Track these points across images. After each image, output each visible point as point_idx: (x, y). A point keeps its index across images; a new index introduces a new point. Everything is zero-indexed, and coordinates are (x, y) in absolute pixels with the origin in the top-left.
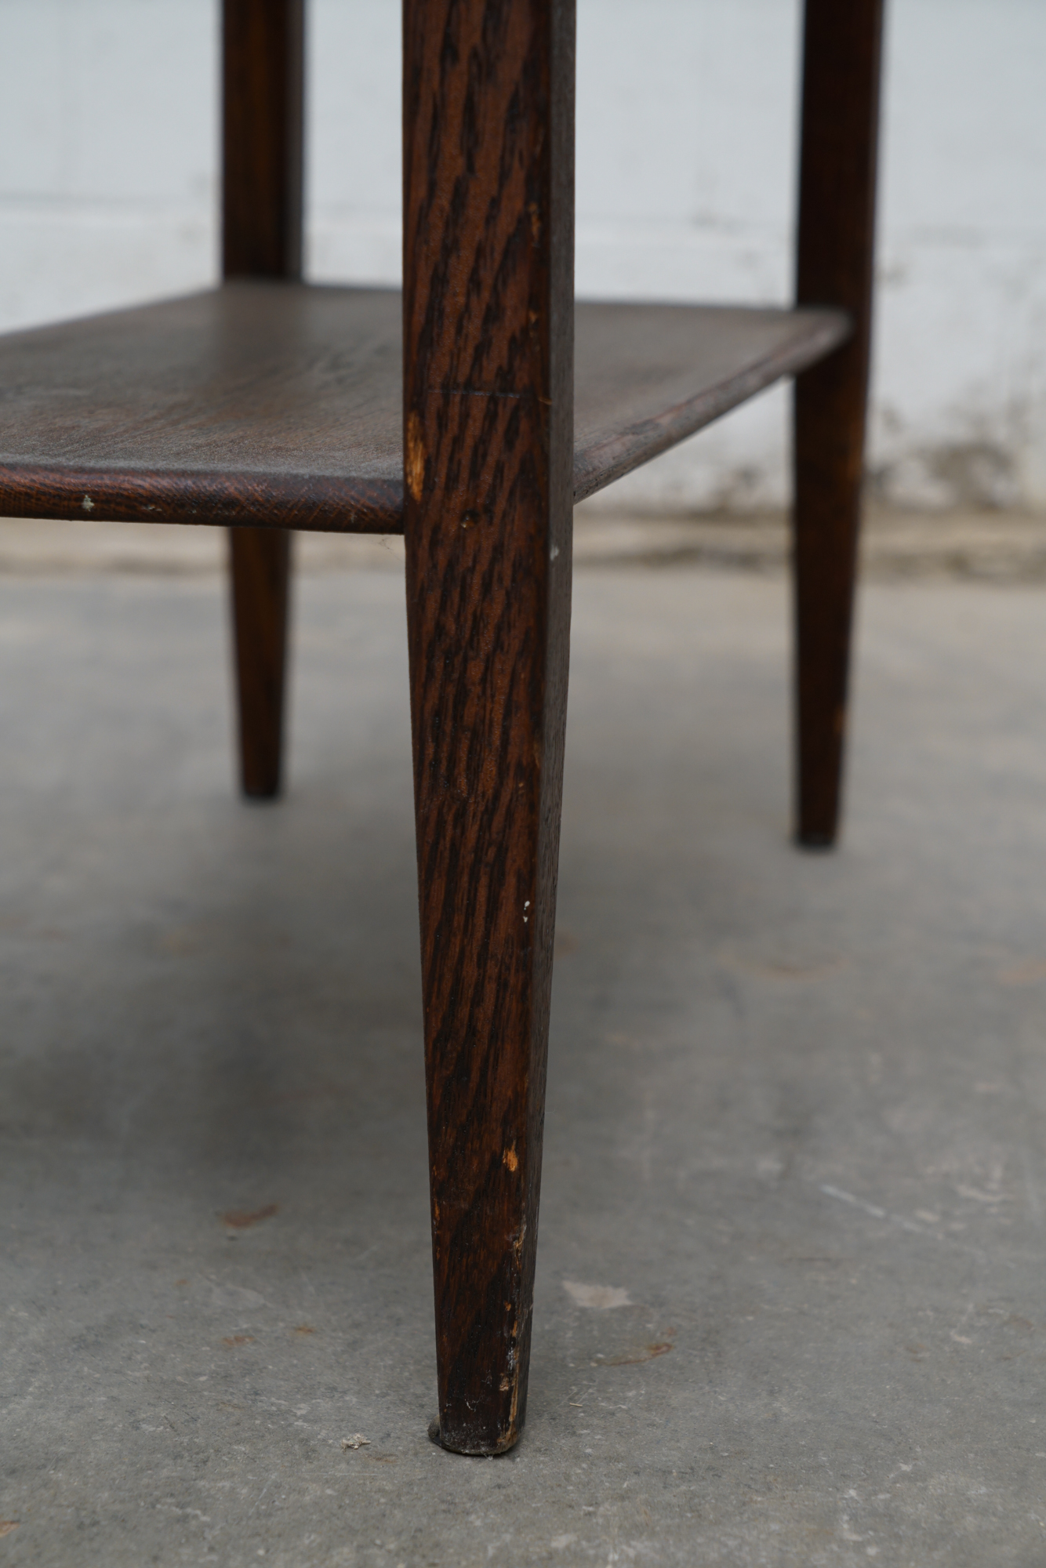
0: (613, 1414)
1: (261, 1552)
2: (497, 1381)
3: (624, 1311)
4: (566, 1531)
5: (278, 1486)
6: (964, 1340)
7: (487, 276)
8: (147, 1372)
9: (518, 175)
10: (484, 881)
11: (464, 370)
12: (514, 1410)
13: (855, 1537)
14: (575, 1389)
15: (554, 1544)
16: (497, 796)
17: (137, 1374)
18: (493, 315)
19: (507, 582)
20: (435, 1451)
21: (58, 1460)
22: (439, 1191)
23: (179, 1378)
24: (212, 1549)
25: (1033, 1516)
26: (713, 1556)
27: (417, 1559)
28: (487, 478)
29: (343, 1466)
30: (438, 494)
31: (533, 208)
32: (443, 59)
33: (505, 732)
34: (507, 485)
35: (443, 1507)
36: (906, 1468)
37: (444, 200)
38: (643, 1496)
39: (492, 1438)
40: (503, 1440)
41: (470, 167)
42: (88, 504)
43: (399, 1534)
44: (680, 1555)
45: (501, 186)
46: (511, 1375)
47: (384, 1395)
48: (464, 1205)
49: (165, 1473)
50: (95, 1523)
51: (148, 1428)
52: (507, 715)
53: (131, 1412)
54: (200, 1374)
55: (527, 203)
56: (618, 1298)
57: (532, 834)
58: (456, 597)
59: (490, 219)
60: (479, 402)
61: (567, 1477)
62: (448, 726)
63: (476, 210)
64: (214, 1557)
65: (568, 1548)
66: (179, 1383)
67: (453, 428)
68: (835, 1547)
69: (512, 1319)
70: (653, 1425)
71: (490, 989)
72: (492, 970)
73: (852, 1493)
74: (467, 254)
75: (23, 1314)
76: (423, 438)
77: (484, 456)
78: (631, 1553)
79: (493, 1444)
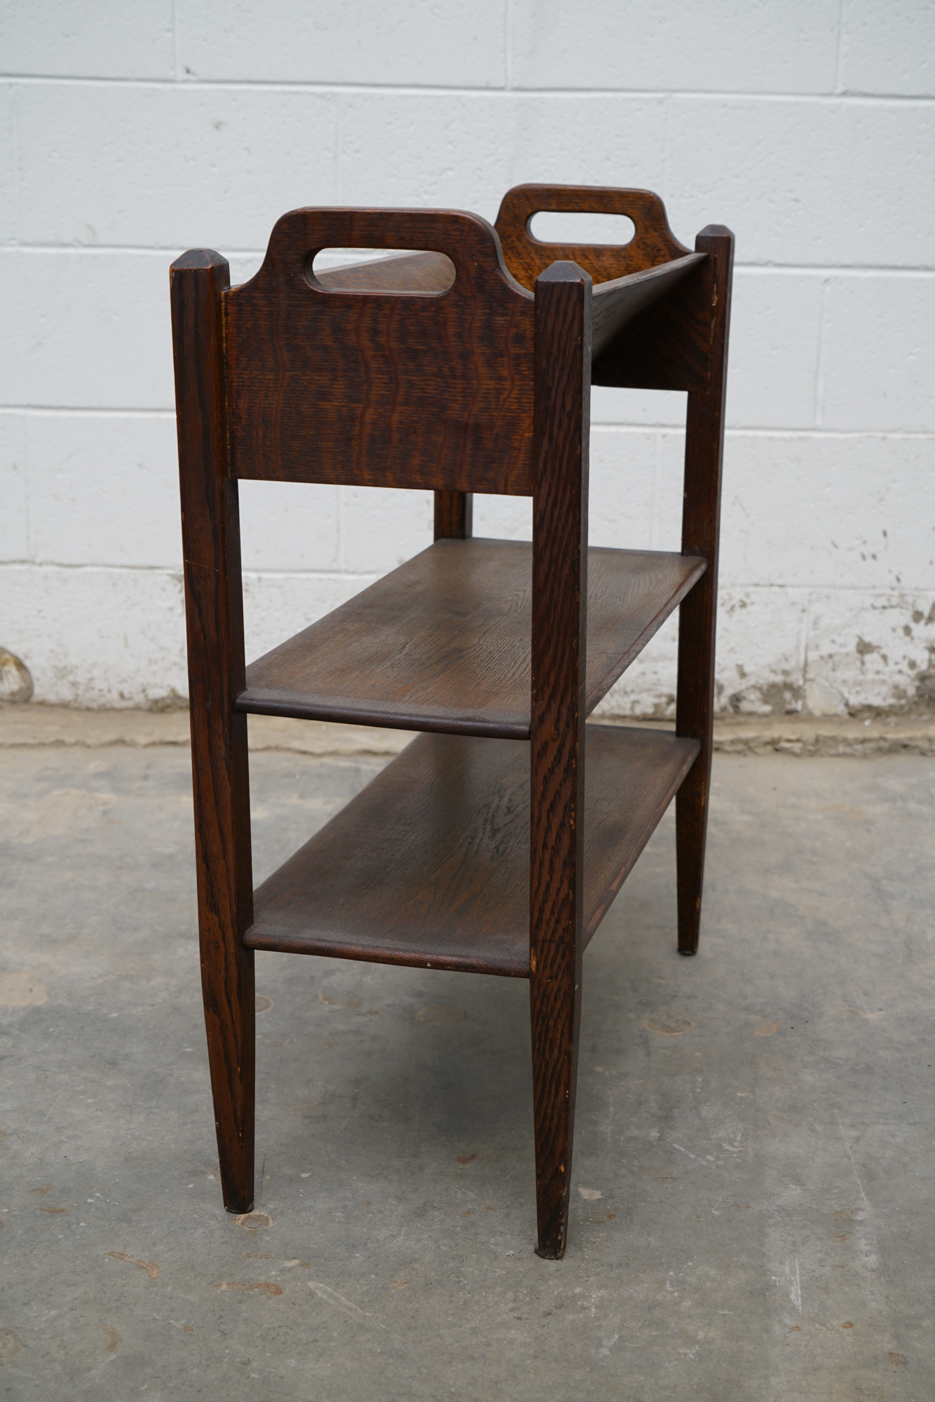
0: (595, 1243)
1: (484, 1294)
2: (557, 1236)
3: (599, 1200)
4: (579, 1287)
5: (487, 1270)
6: (716, 1213)
7: (556, 911)
8: (439, 1226)
9: (566, 882)
10: (554, 1084)
11: (549, 937)
12: (562, 1245)
13: (671, 1289)
14: (582, 1233)
15: (575, 1291)
16: (558, 1060)
17: (437, 1227)
18: (558, 921)
19: (562, 998)
20: (536, 1257)
21: (416, 1260)
22: (539, 1177)
23: (451, 1228)
24: (468, 1293)
25: (729, 1282)
26: (626, 1296)
27: (533, 1296)
28: (556, 967)
29: (507, 1262)
30: (540, 971)
31: (571, 891)
32: (543, 848)
33: (561, 1041)
34: (562, 970)
35: (540, 1278)
36: (690, 1264)
37: (543, 887)
38: (604, 1274)
39: (555, 1254)
40: (559, 1254)
41: (551, 879)
42: (429, 965)
43: (526, 1288)
44: (615, 1295)
45: (561, 885)
46: (561, 1234)
47: (518, 1235)
48: (547, 1182)
49: (450, 1265)
50: (431, 1283)
51: (443, 1248)
52: (562, 1036)
53: (437, 1242)
54: (456, 1227)
55: (568, 890)
56: (597, 1195)
57: (569, 1071)
58: (546, 1000)
59: (557, 894)
60: (553, 947)
61: (580, 1267)
62: (543, 1038)
63: (553, 891)
64: (469, 1295)
65: (580, 1293)
66: (451, 1231)
67: (545, 952)
68: (664, 1293)
69: (562, 1217)
70: (608, 1247)
71: (556, 1117)
72: (556, 1111)
73: (672, 1273)
74: (550, 903)
75: (394, 1202)
76: (536, 955)
77: (555, 961)
78: (600, 1294)
79: (556, 1255)
